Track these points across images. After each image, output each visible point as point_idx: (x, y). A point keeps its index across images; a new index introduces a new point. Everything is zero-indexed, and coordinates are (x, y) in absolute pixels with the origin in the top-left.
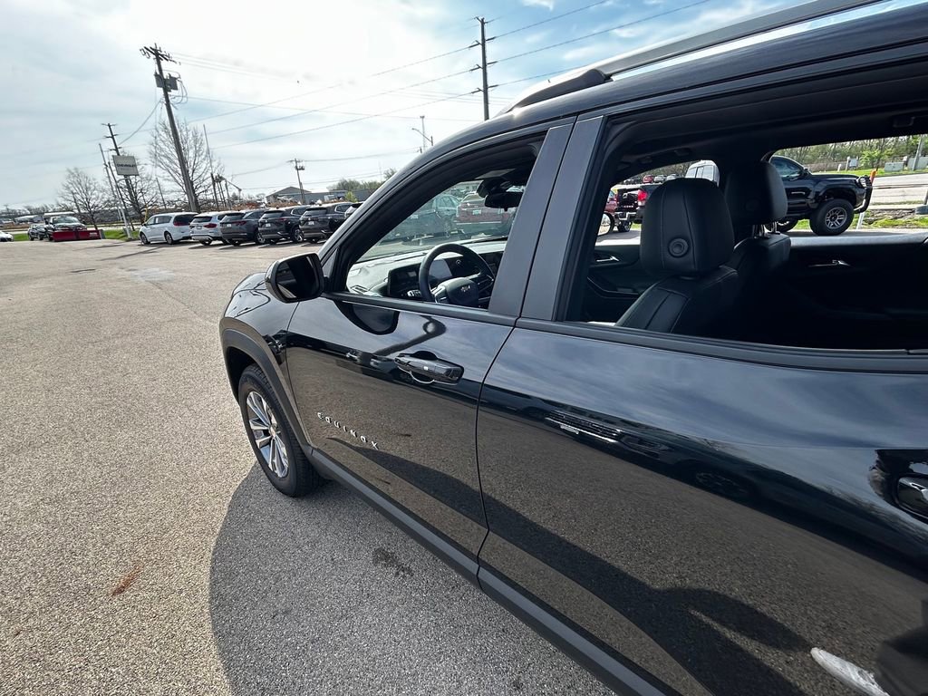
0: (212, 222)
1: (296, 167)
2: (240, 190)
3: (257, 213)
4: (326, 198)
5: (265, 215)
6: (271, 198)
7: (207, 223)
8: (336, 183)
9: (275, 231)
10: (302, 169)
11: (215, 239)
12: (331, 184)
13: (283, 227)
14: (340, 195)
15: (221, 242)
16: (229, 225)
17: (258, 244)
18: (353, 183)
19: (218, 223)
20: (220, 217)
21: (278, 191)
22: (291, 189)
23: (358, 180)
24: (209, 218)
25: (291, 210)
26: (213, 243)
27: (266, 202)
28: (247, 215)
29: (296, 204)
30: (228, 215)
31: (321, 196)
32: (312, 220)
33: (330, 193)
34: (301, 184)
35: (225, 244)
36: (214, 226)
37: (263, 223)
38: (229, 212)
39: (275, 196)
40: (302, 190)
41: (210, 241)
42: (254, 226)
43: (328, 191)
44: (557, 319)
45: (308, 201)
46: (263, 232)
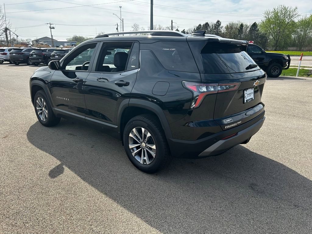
0: (5, 52)
1: (50, 27)
2: (18, 36)
3: (29, 49)
4: (66, 45)
5: (33, 51)
6: (35, 42)
7: (3, 52)
8: (72, 37)
9: (38, 59)
10: (53, 28)
11: (6, 60)
12: (69, 38)
13: (42, 57)
14: (73, 44)
15: (9, 62)
16: (14, 54)
17: (28, 65)
18: (81, 37)
19: (8, 53)
20: (10, 50)
21: (38, 38)
22: (46, 38)
23: (84, 37)
24: (3, 50)
25: (47, 49)
26: (4, 62)
27: (31, 44)
28: (24, 50)
29: (48, 46)
30: (14, 49)
31: (62, 43)
32: (57, 55)
33: (68, 42)
34: (52, 36)
35: (11, 63)
36: (6, 54)
37: (32, 55)
38: (15, 48)
39: (37, 41)
40: (52, 39)
41: (3, 61)
42: (27, 56)
43: (66, 41)
44: (95, 71)
45: (55, 45)
46: (32, 59)
